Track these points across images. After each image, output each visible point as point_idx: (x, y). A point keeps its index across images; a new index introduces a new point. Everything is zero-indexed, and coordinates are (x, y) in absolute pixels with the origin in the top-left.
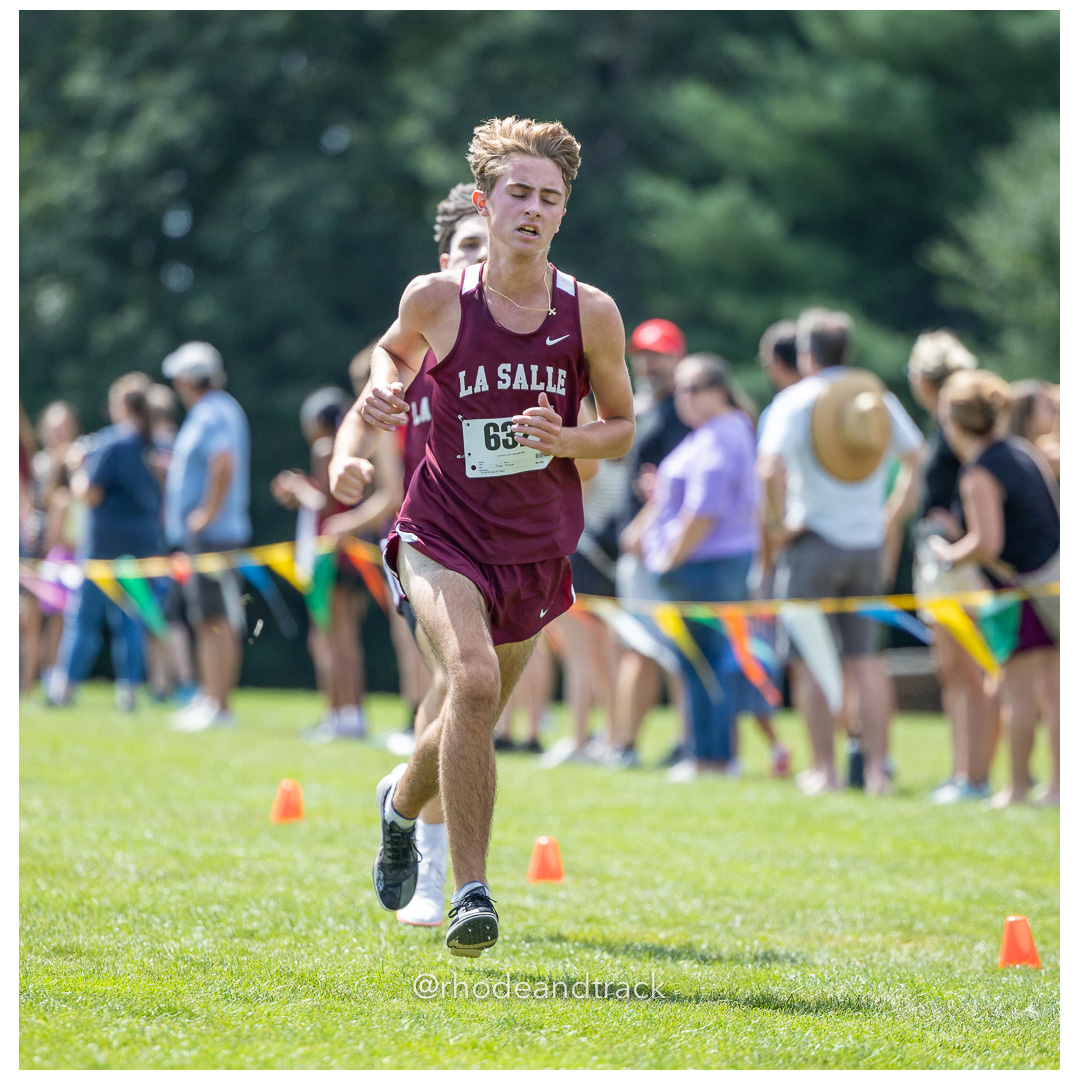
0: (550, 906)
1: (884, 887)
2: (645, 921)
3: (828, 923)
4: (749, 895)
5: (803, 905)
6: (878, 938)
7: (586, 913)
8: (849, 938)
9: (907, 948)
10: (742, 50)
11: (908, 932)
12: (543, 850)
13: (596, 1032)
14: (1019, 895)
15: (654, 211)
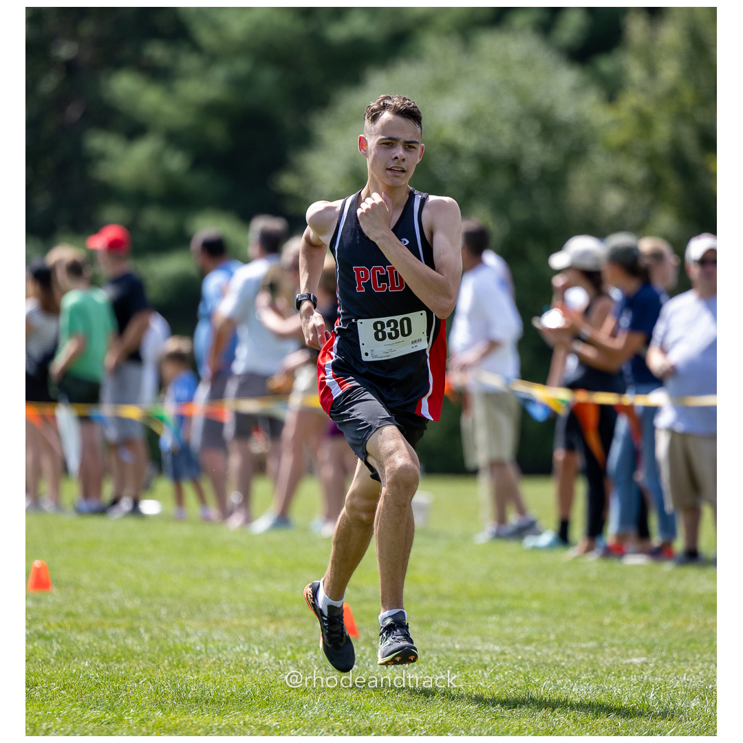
0: (43, 606)
1: (258, 588)
2: (104, 615)
3: (222, 613)
4: (171, 595)
5: (206, 601)
6: (254, 621)
7: (66, 609)
8: (236, 622)
9: (272, 627)
10: (157, 52)
11: (274, 617)
12: (38, 571)
13: (72, 687)
15: (102, 156)
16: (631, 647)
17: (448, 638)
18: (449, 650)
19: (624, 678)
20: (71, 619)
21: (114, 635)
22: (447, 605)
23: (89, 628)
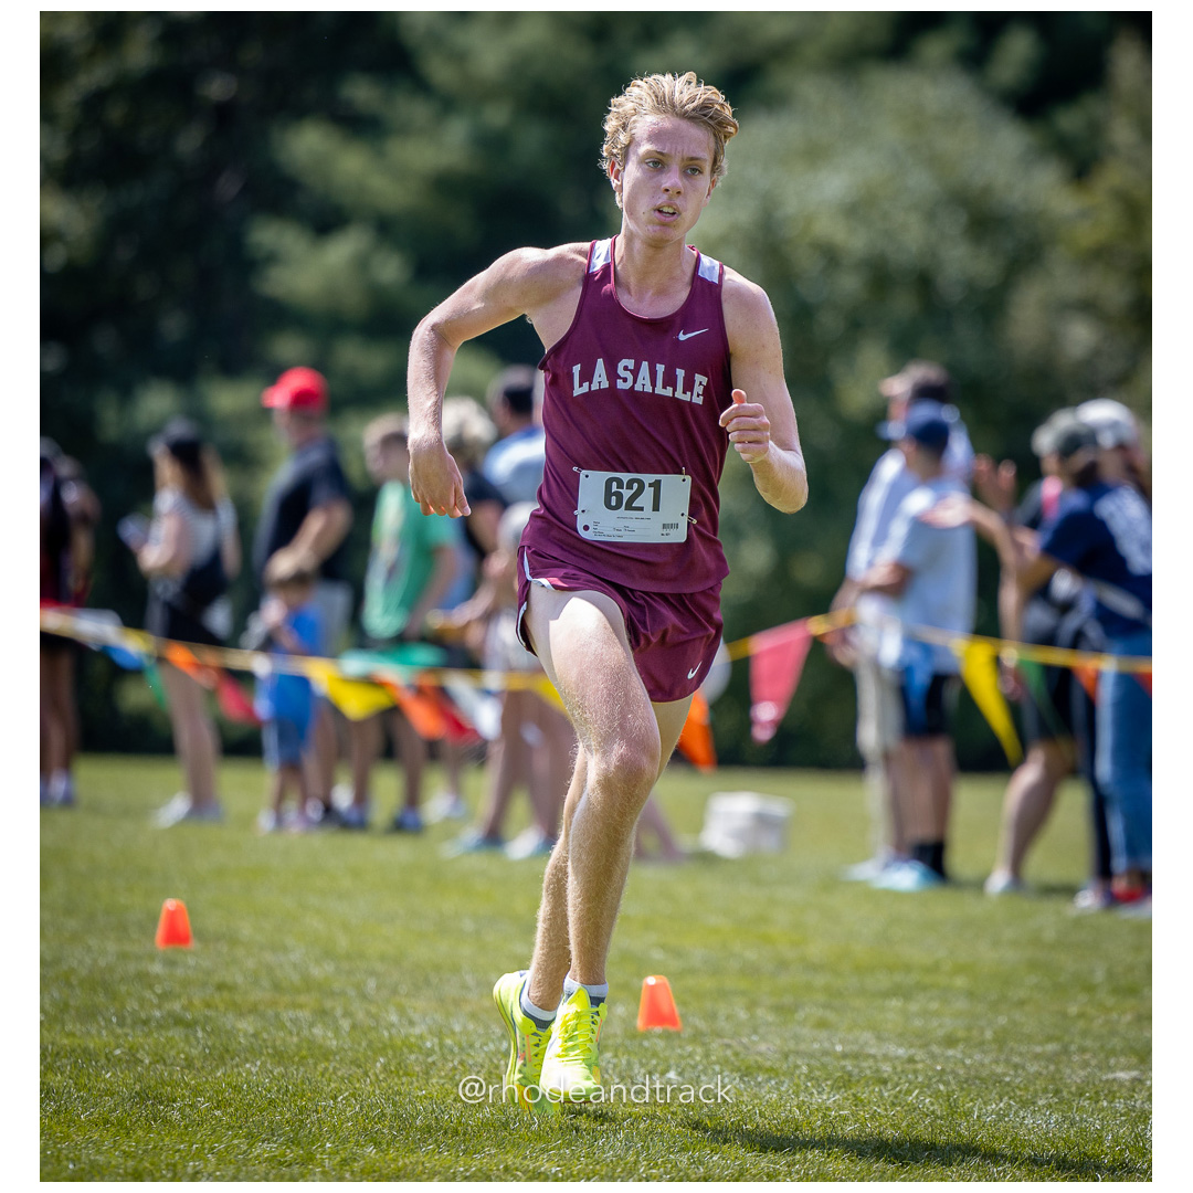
0: (179, 972)
2: (277, 987)
3: (465, 987)
4: (383, 958)
5: (437, 968)
7: (216, 978)
10: (361, 92)
12: (172, 915)
13: (230, 1105)
14: (657, 955)
15: (273, 258)
16: (1113, 1052)
17: (823, 1034)
18: (825, 1053)
19: (1105, 1104)
20: (226, 995)
21: (295, 1021)
22: (820, 980)
23: (253, 1009)
